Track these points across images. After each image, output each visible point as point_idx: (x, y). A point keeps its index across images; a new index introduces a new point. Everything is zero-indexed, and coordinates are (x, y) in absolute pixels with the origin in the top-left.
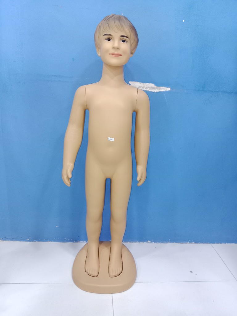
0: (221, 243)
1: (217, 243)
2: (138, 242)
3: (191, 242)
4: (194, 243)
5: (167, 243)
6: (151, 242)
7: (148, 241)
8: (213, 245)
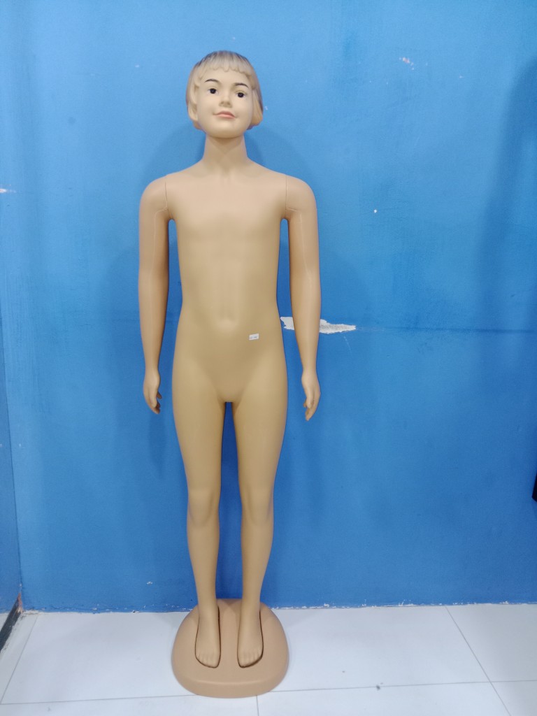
0: (465, 603)
1: (458, 604)
2: (305, 607)
3: (406, 603)
4: (412, 605)
5: (361, 606)
6: (331, 606)
7: (325, 605)
8: (449, 607)
